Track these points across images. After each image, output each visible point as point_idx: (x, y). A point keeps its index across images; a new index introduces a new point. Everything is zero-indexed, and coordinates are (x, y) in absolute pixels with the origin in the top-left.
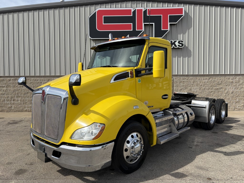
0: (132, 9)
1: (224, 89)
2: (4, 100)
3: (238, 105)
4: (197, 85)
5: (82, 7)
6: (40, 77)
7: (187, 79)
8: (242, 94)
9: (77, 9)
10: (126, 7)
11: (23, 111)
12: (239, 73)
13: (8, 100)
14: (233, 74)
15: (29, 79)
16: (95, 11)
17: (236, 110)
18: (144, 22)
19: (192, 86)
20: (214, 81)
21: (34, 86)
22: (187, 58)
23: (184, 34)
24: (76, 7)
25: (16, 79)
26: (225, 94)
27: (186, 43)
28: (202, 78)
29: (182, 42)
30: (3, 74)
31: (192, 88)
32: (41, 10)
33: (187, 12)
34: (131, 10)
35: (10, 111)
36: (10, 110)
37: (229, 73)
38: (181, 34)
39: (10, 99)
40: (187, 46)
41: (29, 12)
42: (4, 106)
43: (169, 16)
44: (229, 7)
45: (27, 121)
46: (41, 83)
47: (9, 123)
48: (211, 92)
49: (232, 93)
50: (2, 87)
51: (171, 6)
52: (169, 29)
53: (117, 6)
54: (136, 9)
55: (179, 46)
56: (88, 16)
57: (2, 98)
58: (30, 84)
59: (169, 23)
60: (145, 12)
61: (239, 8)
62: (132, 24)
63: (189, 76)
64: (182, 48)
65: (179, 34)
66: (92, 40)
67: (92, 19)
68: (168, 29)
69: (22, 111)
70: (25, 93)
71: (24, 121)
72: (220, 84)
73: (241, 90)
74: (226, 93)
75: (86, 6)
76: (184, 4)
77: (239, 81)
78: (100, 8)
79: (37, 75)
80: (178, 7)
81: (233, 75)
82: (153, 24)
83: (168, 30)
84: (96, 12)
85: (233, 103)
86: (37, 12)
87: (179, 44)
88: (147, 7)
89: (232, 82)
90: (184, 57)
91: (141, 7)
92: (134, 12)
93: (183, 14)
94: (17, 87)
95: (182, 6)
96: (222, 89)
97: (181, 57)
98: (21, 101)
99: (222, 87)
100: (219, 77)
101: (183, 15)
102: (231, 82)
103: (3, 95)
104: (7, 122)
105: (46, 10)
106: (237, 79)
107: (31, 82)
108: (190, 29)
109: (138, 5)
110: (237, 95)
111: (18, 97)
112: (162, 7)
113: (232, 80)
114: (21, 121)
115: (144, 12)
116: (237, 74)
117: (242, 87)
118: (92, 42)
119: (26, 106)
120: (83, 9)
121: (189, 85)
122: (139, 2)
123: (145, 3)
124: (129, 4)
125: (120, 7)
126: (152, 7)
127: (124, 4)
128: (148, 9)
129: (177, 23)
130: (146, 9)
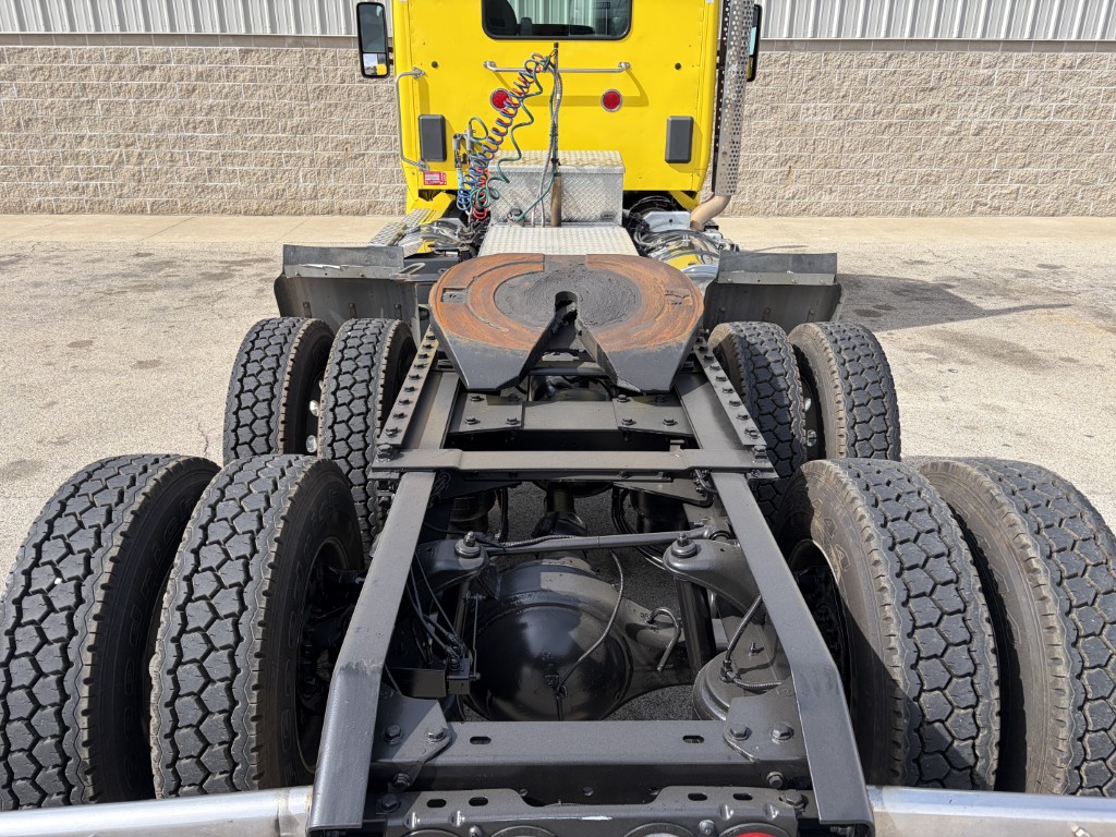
1: (944, 115)
3: (994, 188)
4: (827, 93)
7: (784, 65)
8: (1023, 139)
11: (26, 208)
14: (999, 42)
15: (22, 51)
17: (982, 214)
19: (802, 96)
20: (906, 73)
21: (56, 86)
26: (945, 139)
28: (856, 57)
31: (803, 106)
46: (83, 70)
48: (884, 126)
58: (33, 79)
63: (796, 46)
69: (20, 209)
70: (18, 125)
72: (932, 89)
73: (1019, 119)
74: (952, 133)
77: (1019, 76)
81: (996, 45)
85: (973, 178)
89: (988, 81)
96: (935, 115)
99: (937, 102)
100: (929, 57)
102: (983, 81)
106: (1010, 67)
110: (997, 144)
117: (1028, 107)
119: (35, 185)
121: (789, 96)
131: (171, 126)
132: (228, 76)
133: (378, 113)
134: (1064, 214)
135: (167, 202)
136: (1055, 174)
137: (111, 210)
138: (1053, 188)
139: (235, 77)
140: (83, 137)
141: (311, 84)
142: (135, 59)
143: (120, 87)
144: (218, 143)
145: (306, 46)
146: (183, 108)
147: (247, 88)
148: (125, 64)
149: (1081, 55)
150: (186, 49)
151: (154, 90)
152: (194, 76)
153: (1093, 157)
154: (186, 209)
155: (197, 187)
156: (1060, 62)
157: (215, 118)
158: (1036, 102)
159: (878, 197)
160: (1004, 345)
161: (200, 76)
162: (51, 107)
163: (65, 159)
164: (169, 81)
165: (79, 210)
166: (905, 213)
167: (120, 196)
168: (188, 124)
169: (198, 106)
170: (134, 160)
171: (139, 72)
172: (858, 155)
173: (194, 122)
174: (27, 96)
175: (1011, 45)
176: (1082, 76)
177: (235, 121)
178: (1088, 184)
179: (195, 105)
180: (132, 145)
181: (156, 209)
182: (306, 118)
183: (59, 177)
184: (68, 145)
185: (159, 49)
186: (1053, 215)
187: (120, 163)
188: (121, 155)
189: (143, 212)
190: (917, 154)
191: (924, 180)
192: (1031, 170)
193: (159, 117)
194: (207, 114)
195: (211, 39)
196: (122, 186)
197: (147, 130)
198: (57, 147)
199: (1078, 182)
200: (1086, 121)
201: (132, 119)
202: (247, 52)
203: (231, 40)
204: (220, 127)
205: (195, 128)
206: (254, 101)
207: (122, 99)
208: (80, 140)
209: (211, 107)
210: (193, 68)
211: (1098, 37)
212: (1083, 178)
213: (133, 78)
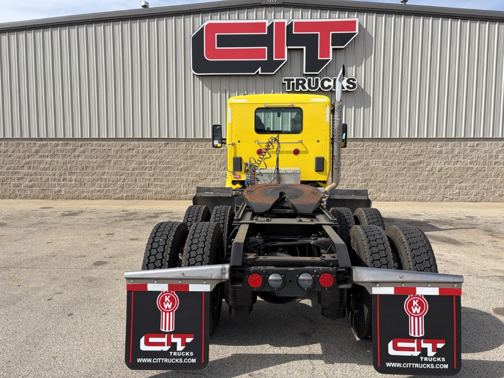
0: (267, 21)
1: (425, 164)
2: (48, 179)
3: (449, 191)
4: (379, 157)
5: (180, 17)
6: (107, 139)
7: (362, 147)
8: (458, 173)
9: (171, 21)
10: (256, 19)
11: (80, 198)
12: (453, 136)
13: (54, 180)
14: (443, 138)
15: (89, 144)
16: (202, 24)
17: (446, 201)
18: (287, 46)
19: (370, 157)
20: (409, 150)
21: (98, 155)
22: (362, 109)
23: (359, 66)
24: (169, 18)
25: (67, 143)
26: (427, 173)
27: (360, 81)
28: (389, 144)
29: (354, 80)
30: (45, 134)
31: (370, 161)
32: (109, 23)
33: (365, 27)
34: (265, 23)
35: (58, 198)
36: (57, 196)
37: (435, 137)
38: (353, 67)
39: (58, 178)
40: (363, 87)
41: (88, 26)
42: (48, 189)
43: (332, 34)
44: (440, 17)
45: (91, 212)
46: (109, 150)
47: (63, 215)
48: (402, 168)
49: (439, 171)
50: (44, 156)
51: (335, 16)
52: (331, 58)
53: (241, 15)
54: (273, 22)
56: (191, 34)
57: (43, 176)
58: (91, 153)
59: (331, 48)
60: (290, 27)
61: (458, 19)
62: (266, 48)
63: (366, 140)
64: (353, 91)
65: (350, 66)
66: (197, 76)
67: (197, 40)
68: (329, 57)
69: (78, 198)
70: (83, 168)
71: (86, 212)
72: (419, 155)
73: (455, 166)
74: (429, 171)
75: (186, 16)
76: (359, 14)
77: (453, 150)
78: (211, 19)
79: (103, 137)
80: (348, 17)
81: (442, 140)
82: (303, 49)
83: (329, 60)
84: (203, 27)
85: (440, 188)
86: (101, 27)
87: (348, 85)
88: (293, 18)
89: (441, 152)
90: (358, 108)
91: (284, 18)
92: (271, 26)
93: (357, 31)
94: (70, 157)
95: (356, 16)
96: (422, 164)
97: (352, 108)
98: (76, 181)
99: (422, 159)
100: (417, 144)
101: (356, 33)
102: (439, 152)
103: (46, 170)
104: (60, 214)
105: (117, 23)
106: (449, 147)
107: (93, 148)
108: (368, 58)
109: (278, 14)
110: (448, 175)
111: (71, 173)
112: (320, 18)
113: (441, 149)
114: (81, 212)
115: (288, 26)
116: (450, 137)
117: (458, 161)
118: (197, 79)
119: (85, 189)
120: (180, 20)
121: (365, 157)
122: (279, 9)
123: (289, 11)
124: (262, 12)
125: (246, 18)
126: (302, 18)
127: (253, 13)
128: (295, 22)
129: (345, 47)
130: (292, 22)
131: (137, 169)
132: (159, 152)
133: (212, 164)
134: (480, 201)
135: (132, 195)
136: (474, 186)
137: (111, 198)
138: (474, 191)
140: (105, 173)
141: (189, 154)
142: (128, 146)
143: (121, 156)
144: (153, 174)
145: (188, 142)
146: (142, 163)
147: (165, 156)
148: (124, 148)
149: (476, 143)
150: (146, 143)
151: (133, 156)
152: (147, 152)
153: (488, 180)
154: (138, 198)
155: (143, 190)
156: (468, 145)
157: (153, 166)
158: (461, 159)
159: (403, 194)
161: (150, 152)
162: (96, 162)
163: (98, 180)
164: (138, 153)
165: (99, 198)
166: (415, 200)
167: (115, 193)
168: (143, 168)
170: (121, 181)
171: (128, 150)
172: (394, 178)
173: (145, 167)
174: (88, 158)
175: (447, 140)
176: (478, 150)
177: (160, 167)
178: (488, 190)
179: (146, 161)
180: (122, 175)
181: (127, 198)
182: (186, 166)
183: (94, 186)
184: (99, 175)
185: (136, 143)
186: (476, 202)
187: (117, 181)
188: (117, 179)
189: (122, 199)
190: (417, 178)
191: (421, 188)
192: (464, 184)
193: (133, 165)
194: (150, 165)
195: (155, 139)
196: (116, 190)
197: (128, 170)
198: (95, 176)
200: (483, 166)
201: (124, 166)
202: (167, 144)
203: (162, 140)
204: (154, 169)
205: (145, 169)
206: (168, 160)
207: (121, 160)
208: (104, 174)
209: (152, 162)
210: (147, 149)
211: (481, 136)
212: (486, 187)
213: (126, 153)
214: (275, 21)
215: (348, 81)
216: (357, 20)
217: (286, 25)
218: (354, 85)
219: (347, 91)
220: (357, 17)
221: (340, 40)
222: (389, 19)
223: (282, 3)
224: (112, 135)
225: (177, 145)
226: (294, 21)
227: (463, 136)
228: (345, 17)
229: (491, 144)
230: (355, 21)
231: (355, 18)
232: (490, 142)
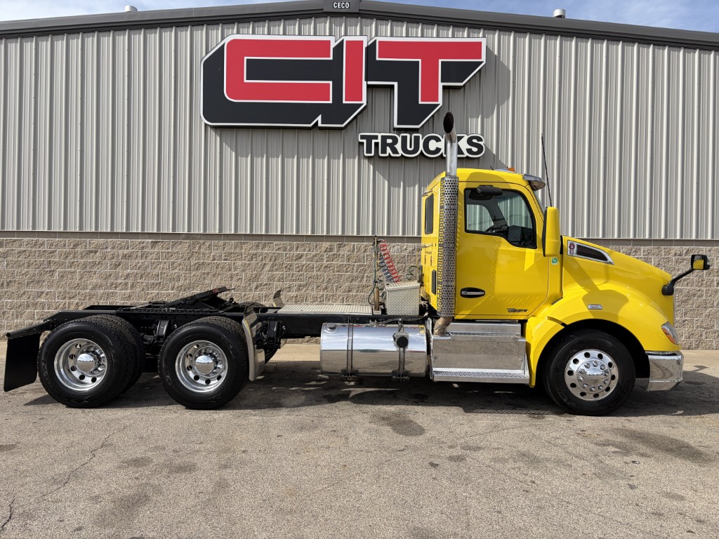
0: (332, 39)
5: (184, 28)
6: (49, 234)
9: (169, 35)
10: (315, 34)
12: (647, 237)
14: (630, 240)
15: (15, 241)
18: (367, 80)
21: (32, 261)
23: (488, 117)
24: (166, 29)
27: (490, 142)
29: (480, 139)
32: (60, 37)
33: (496, 53)
34: (328, 43)
37: (616, 237)
38: (477, 117)
40: (494, 152)
41: (24, 40)
43: (442, 62)
44: (619, 41)
46: (51, 253)
51: (447, 34)
52: (440, 102)
53: (290, 28)
54: (343, 41)
55: (469, 151)
56: (202, 56)
58: (18, 257)
59: (441, 85)
60: (371, 49)
61: (649, 44)
62: (331, 83)
64: (478, 158)
65: (472, 117)
66: (212, 127)
68: (437, 101)
75: (194, 28)
76: (486, 31)
78: (238, 33)
79: (41, 230)
81: (629, 242)
82: (393, 86)
84: (224, 45)
86: (47, 41)
87: (469, 147)
88: (376, 35)
91: (361, 35)
92: (339, 48)
93: (483, 59)
95: (481, 35)
101: (482, 62)
105: (75, 35)
106: (640, 255)
107: (22, 249)
108: (503, 103)
109: (351, 29)
112: (422, 36)
115: (367, 48)
116: (642, 238)
118: (212, 133)
120: (185, 34)
122: (353, 20)
123: (371, 24)
124: (325, 25)
125: (297, 33)
126: (392, 35)
127: (309, 26)
128: (379, 42)
129: (464, 85)
130: (375, 41)
131: (101, 286)
132: (142, 256)
133: (235, 278)
134: (697, 347)
136: (684, 321)
139: (146, 257)
140: (42, 293)
141: (193, 261)
142: (86, 246)
143: (73, 263)
144: (130, 296)
145: (193, 239)
146: (110, 275)
147: (152, 264)
148: (79, 249)
150: (118, 241)
151: (94, 264)
152: (120, 256)
153: (708, 311)
156: (673, 252)
157: (130, 282)
160: (672, 441)
161: (124, 256)
162: (26, 274)
163: (28, 306)
164: (105, 258)
168: (112, 285)
169: (120, 274)
171: (87, 254)
173: (116, 284)
174: (12, 267)
175: (638, 242)
177: (142, 283)
178: (708, 328)
179: (119, 273)
182: (188, 281)
183: (21, 317)
184: (31, 297)
185: (102, 241)
186: (689, 349)
188: (65, 304)
193: (94, 281)
194: (125, 279)
195: (136, 235)
197: (85, 289)
198: (24, 300)
199: (701, 327)
200: (698, 289)
201: (77, 281)
202: (156, 242)
203: (147, 236)
204: (132, 286)
205: (116, 287)
206: (156, 271)
207: (73, 270)
208: (40, 294)
209: (129, 274)
210: (121, 252)
211: (694, 238)
212: (704, 325)
213: (82, 257)
214: (346, 39)
215: (470, 141)
216: (484, 41)
217: (365, 45)
218: (480, 148)
219: (467, 157)
220: (484, 37)
221: (454, 72)
222: (535, 41)
223: (357, 11)
224: (58, 227)
225: (173, 245)
226: (379, 39)
227: (663, 237)
228: (464, 37)
229: (710, 251)
230: (480, 43)
231: (479, 37)
232: (708, 248)
